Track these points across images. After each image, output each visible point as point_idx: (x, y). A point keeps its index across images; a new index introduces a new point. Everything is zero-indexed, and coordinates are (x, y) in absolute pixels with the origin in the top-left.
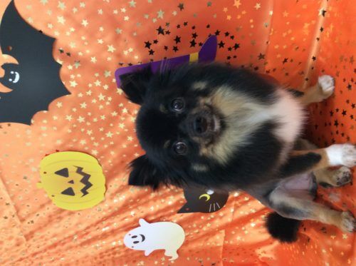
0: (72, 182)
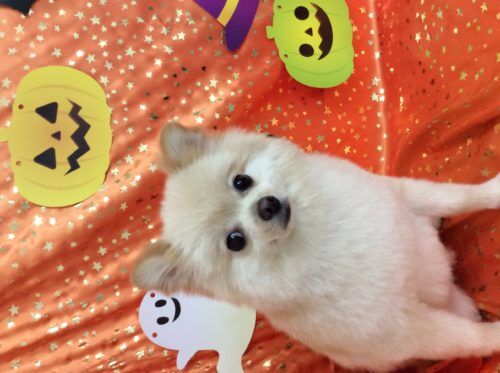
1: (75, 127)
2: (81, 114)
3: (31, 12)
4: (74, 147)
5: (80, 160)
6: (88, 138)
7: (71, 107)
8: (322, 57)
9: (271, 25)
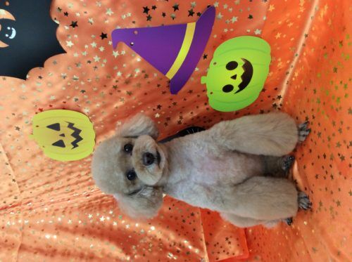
0: (63, 135)
1: (73, 131)
2: (74, 126)
3: (28, 77)
4: (74, 139)
5: (78, 144)
6: (80, 135)
7: (67, 124)
8: (238, 91)
9: (206, 76)
